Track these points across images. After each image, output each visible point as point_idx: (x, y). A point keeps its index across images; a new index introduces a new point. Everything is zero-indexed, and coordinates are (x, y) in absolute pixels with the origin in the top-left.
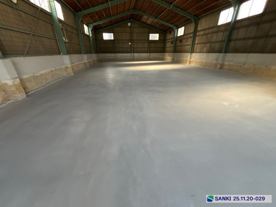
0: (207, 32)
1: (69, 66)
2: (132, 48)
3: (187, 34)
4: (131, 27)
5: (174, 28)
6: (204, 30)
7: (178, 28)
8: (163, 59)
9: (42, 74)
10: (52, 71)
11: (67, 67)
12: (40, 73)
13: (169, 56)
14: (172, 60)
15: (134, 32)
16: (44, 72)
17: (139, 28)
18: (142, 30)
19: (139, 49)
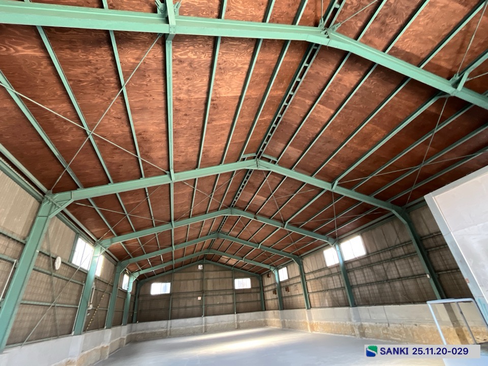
0: (318, 275)
2: (204, 307)
3: (292, 278)
4: (202, 271)
5: (272, 270)
6: (313, 272)
7: (278, 269)
8: (264, 324)
11: (69, 363)
13: (276, 317)
14: (281, 325)
15: (208, 279)
17: (216, 271)
18: (222, 274)
19: (216, 307)
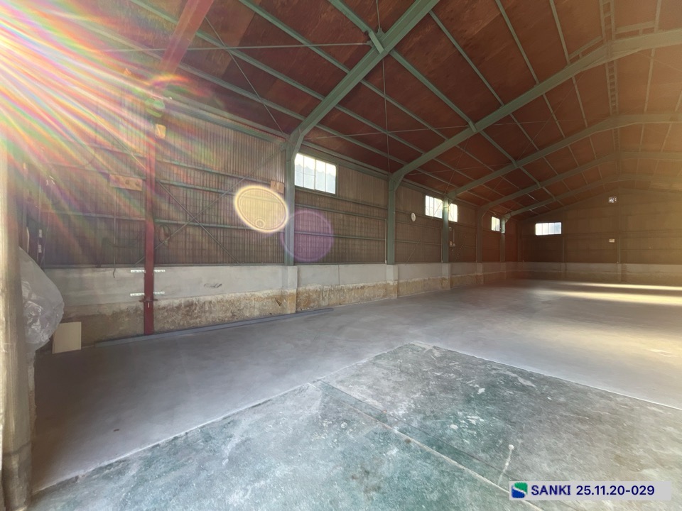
1: (447, 277)
2: (619, 251)
4: (617, 205)
9: (415, 282)
10: (425, 280)
11: (444, 279)
12: (413, 280)
15: (628, 215)
16: (417, 279)
18: (660, 207)
19: (646, 253)
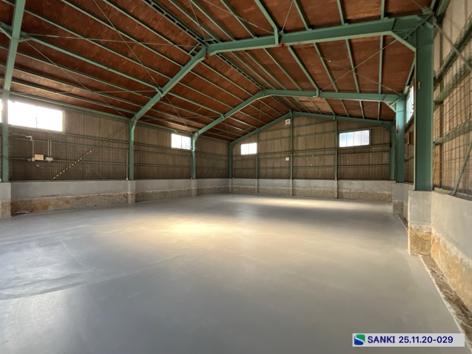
2: (291, 168)
4: (292, 127)
17: (311, 124)
18: (319, 128)
19: (309, 169)
